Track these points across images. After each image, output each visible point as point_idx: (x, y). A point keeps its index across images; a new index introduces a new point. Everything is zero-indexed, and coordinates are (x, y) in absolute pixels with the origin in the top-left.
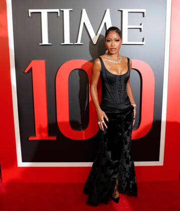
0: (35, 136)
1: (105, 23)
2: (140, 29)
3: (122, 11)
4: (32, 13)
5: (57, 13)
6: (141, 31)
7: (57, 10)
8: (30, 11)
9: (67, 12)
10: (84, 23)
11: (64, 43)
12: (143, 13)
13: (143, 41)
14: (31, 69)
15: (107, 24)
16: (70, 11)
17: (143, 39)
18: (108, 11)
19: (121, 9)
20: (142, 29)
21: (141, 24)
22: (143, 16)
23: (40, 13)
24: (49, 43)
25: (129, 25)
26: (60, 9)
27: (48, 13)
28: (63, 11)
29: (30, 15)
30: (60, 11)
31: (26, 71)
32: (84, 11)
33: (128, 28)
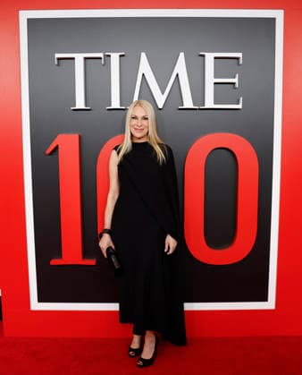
0: (61, 257)
1: (177, 75)
2: (234, 84)
3: (204, 56)
4: (59, 59)
5: (100, 58)
7: (101, 55)
8: (57, 56)
9: (115, 58)
10: (143, 74)
12: (238, 59)
13: (238, 104)
14: (57, 148)
15: (180, 76)
16: (121, 56)
18: (182, 55)
19: (202, 53)
20: (237, 85)
22: (239, 64)
23: (73, 59)
24: (86, 106)
25: (215, 77)
26: (104, 53)
27: (86, 59)
28: (109, 56)
29: (56, 63)
30: (104, 55)
31: (48, 151)
32: (143, 55)
33: (215, 83)
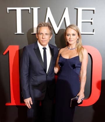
0: (11, 102)
1: (65, 18)
2: (91, 22)
3: (77, 9)
4: (9, 10)
5: (29, 10)
6: (92, 24)
7: (29, 8)
8: (8, 9)
9: (35, 10)
10: (49, 18)
11: (33, 32)
12: (94, 11)
13: (93, 32)
14: (8, 52)
15: (66, 18)
16: (38, 9)
17: (93, 30)
18: (67, 9)
19: (76, 8)
20: (93, 23)
21: (92, 19)
22: (94, 13)
23: (16, 10)
24: (22, 32)
25: (82, 19)
26: (30, 7)
27: (22, 10)
28: (33, 9)
29: (8, 12)
30: (31, 8)
31: (4, 54)
32: (49, 9)
33: (82, 22)
